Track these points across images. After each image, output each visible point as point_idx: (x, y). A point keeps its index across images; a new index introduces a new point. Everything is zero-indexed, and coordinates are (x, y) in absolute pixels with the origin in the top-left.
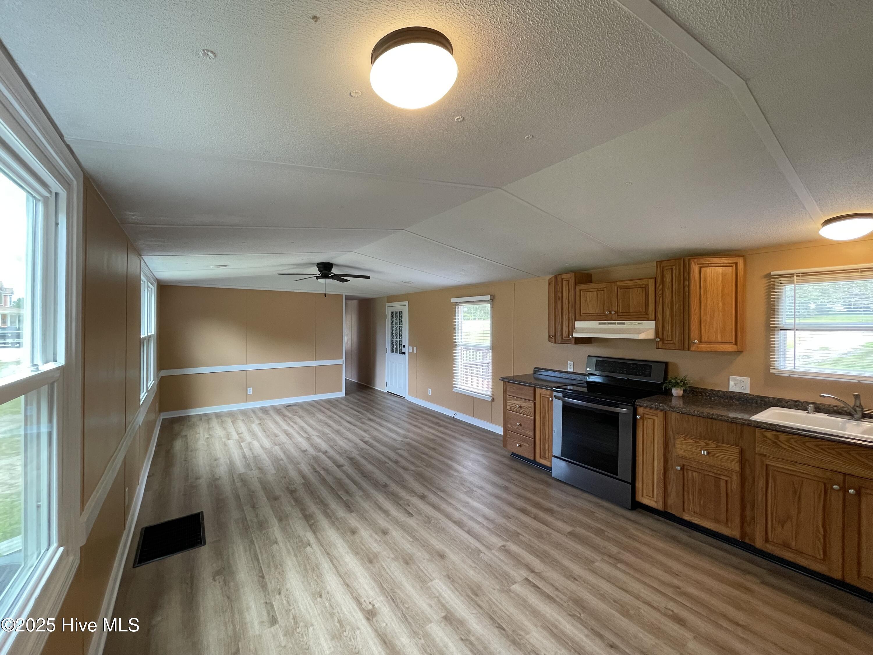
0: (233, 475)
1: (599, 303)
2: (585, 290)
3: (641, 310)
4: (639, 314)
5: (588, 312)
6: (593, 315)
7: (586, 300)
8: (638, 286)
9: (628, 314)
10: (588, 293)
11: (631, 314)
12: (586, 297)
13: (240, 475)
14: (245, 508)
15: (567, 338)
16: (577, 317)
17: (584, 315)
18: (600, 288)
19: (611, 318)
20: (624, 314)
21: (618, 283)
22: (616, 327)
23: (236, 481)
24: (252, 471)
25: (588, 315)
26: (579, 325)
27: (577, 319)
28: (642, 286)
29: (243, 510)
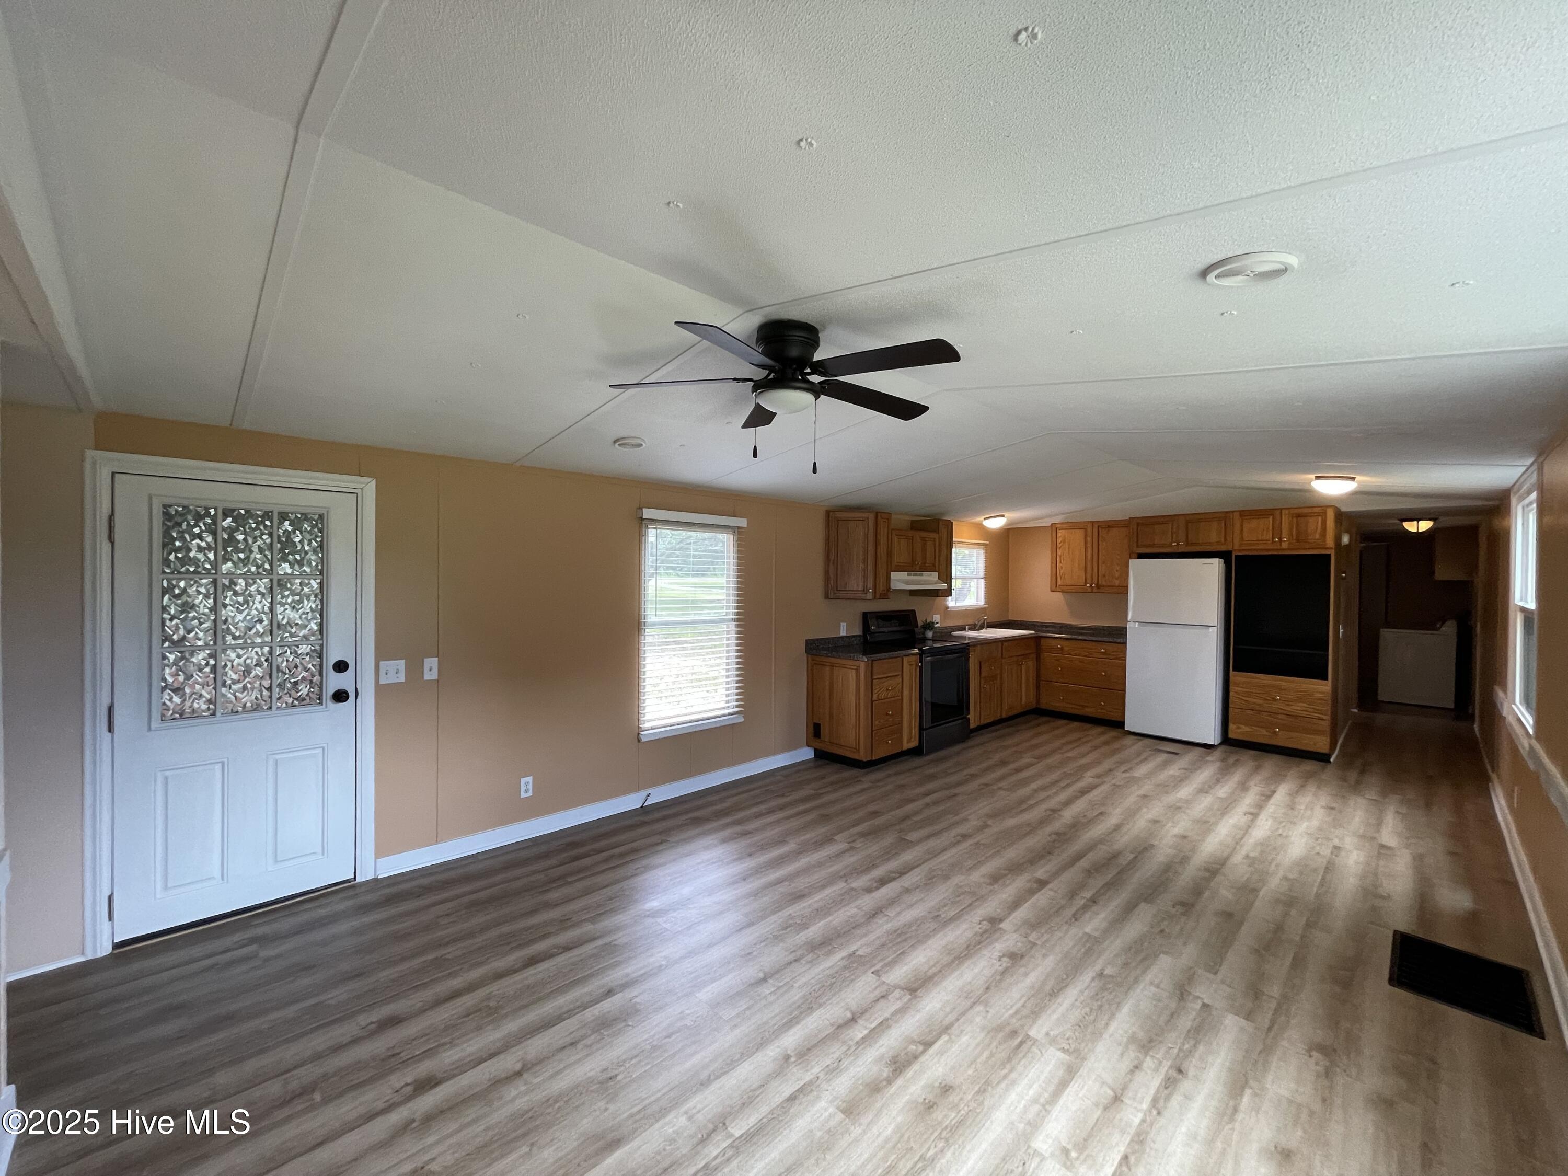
0: (1270, 1029)
13: (1249, 1016)
14: (1298, 938)
17: (893, 562)
23: (1273, 1005)
24: (1206, 1001)
26: (894, 575)
29: (1303, 937)
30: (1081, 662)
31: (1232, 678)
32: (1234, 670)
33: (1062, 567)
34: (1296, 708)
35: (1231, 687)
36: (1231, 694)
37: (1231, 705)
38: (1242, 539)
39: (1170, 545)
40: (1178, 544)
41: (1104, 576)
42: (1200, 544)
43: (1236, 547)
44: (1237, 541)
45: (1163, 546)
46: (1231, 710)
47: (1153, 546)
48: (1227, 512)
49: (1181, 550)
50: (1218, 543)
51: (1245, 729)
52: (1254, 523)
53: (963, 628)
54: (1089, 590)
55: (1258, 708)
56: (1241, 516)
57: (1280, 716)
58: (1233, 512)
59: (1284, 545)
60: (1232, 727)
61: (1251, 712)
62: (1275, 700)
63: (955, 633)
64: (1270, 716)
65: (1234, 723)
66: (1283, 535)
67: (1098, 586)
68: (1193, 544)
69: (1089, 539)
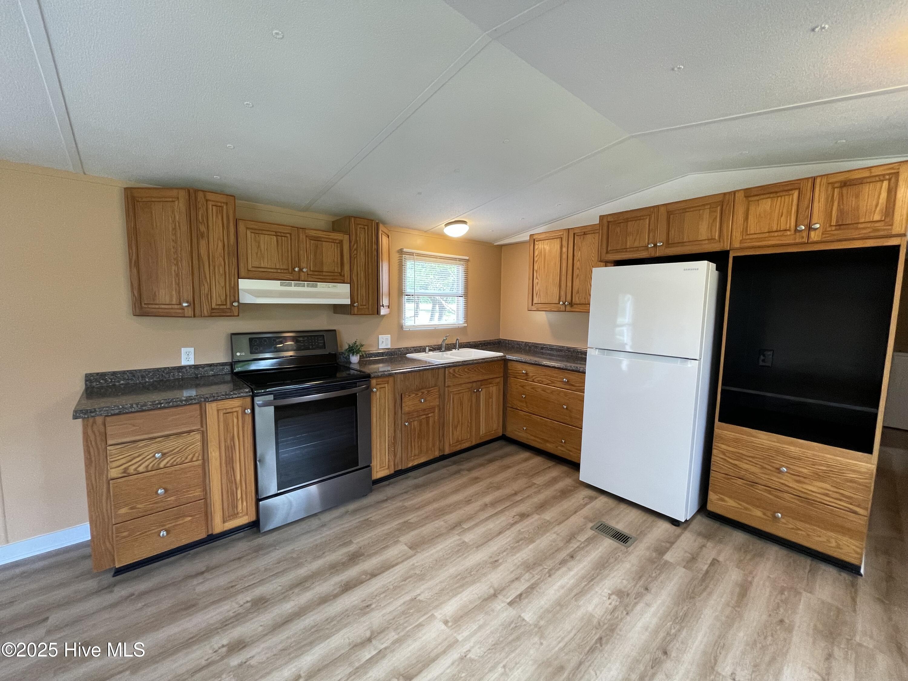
1: (280, 255)
2: (255, 229)
3: (336, 270)
4: (332, 274)
5: (262, 265)
6: (270, 270)
7: (259, 246)
8: (331, 240)
9: (321, 273)
10: (262, 236)
11: (324, 274)
12: (259, 243)
15: (222, 307)
16: (243, 272)
17: (254, 269)
18: (281, 233)
19: (299, 277)
20: (316, 273)
21: (307, 231)
22: (306, 289)
25: (263, 270)
26: (244, 284)
27: (240, 276)
28: (335, 241)
30: (544, 390)
31: (717, 431)
32: (719, 421)
33: (537, 283)
34: (810, 488)
35: (714, 443)
36: (714, 452)
37: (713, 468)
38: (745, 230)
39: (646, 248)
40: (655, 245)
41: (578, 292)
42: (682, 243)
43: (737, 245)
44: (737, 236)
45: (637, 249)
46: (712, 474)
47: (625, 250)
48: (725, 194)
49: (659, 253)
50: (711, 240)
51: (731, 503)
52: (766, 205)
53: (421, 349)
54: (563, 308)
55: (752, 478)
56: (747, 197)
57: (786, 495)
58: (734, 192)
59: (814, 236)
60: (712, 496)
61: (740, 482)
62: (778, 471)
63: (408, 355)
64: (770, 492)
65: (715, 492)
66: (815, 219)
67: (571, 304)
68: (674, 244)
69: (564, 250)
